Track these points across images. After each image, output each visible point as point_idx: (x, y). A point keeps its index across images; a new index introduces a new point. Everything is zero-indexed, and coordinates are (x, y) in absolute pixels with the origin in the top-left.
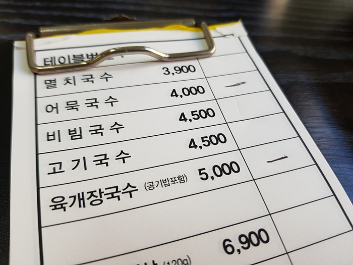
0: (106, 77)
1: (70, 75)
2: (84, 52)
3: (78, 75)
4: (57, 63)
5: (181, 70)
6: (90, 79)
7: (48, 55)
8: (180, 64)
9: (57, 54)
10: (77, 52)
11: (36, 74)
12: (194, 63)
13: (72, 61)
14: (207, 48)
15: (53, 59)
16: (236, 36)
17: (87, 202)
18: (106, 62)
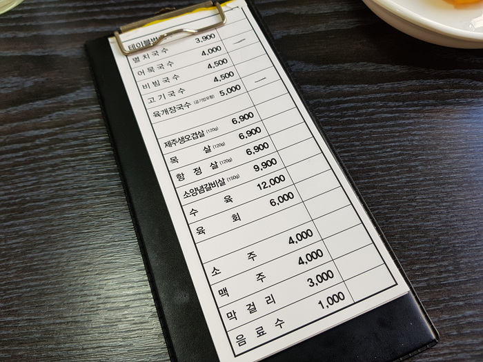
0: (165, 51)
1: (145, 53)
2: (149, 37)
3: (150, 52)
4: (137, 48)
5: (206, 38)
6: (156, 53)
7: (130, 43)
8: (205, 34)
9: (135, 42)
10: (145, 39)
11: (126, 56)
12: (214, 32)
13: (144, 45)
14: (221, 20)
15: (133, 46)
16: (240, 7)
17: (169, 112)
18: (164, 41)
